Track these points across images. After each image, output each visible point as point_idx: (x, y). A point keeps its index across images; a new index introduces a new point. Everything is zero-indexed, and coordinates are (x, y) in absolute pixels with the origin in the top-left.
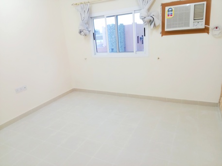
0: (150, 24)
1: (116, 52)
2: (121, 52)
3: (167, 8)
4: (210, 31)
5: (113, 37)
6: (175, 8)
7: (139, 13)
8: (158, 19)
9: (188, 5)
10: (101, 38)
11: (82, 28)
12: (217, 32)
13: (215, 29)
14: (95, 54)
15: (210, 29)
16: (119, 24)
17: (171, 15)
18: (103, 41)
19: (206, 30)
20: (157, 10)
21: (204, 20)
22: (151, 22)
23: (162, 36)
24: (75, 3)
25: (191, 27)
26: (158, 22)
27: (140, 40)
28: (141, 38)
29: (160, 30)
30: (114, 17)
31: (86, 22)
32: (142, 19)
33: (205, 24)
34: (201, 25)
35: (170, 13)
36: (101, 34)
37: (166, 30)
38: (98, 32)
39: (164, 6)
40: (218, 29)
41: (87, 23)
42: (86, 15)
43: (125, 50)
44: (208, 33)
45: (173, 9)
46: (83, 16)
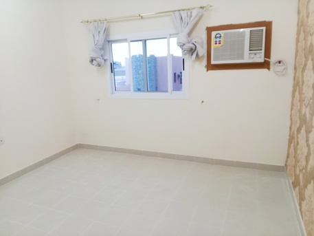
0: (190, 54)
1: (144, 91)
2: (150, 91)
3: (214, 34)
4: (271, 67)
5: (140, 72)
6: (225, 34)
7: (176, 39)
8: (202, 47)
9: (242, 30)
10: (123, 73)
11: (94, 55)
12: (280, 68)
13: (278, 64)
14: (113, 93)
15: (271, 63)
16: (148, 55)
17: (220, 43)
18: (126, 78)
19: (265, 65)
20: (201, 35)
21: (263, 51)
22: (192, 51)
23: (207, 70)
24: (86, 20)
25: (246, 60)
26: (202, 51)
27: (178, 78)
28: (179, 76)
29: (205, 62)
30: (141, 42)
31: (100, 47)
32: (181, 46)
33: (265, 57)
34: (260, 58)
35: (218, 40)
36: (124, 67)
37: (213, 62)
38: (119, 65)
39: (210, 30)
40: (281, 64)
41: (103, 49)
42: (101, 38)
43: (156, 89)
44: (269, 69)
45: (222, 35)
46: (97, 38)
